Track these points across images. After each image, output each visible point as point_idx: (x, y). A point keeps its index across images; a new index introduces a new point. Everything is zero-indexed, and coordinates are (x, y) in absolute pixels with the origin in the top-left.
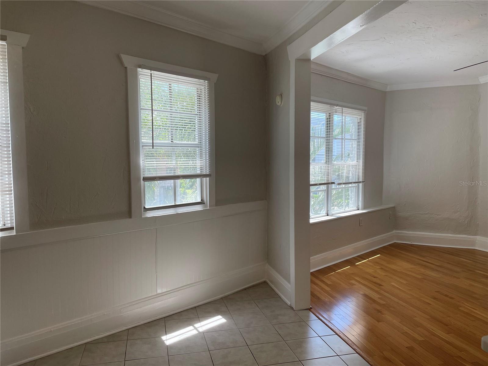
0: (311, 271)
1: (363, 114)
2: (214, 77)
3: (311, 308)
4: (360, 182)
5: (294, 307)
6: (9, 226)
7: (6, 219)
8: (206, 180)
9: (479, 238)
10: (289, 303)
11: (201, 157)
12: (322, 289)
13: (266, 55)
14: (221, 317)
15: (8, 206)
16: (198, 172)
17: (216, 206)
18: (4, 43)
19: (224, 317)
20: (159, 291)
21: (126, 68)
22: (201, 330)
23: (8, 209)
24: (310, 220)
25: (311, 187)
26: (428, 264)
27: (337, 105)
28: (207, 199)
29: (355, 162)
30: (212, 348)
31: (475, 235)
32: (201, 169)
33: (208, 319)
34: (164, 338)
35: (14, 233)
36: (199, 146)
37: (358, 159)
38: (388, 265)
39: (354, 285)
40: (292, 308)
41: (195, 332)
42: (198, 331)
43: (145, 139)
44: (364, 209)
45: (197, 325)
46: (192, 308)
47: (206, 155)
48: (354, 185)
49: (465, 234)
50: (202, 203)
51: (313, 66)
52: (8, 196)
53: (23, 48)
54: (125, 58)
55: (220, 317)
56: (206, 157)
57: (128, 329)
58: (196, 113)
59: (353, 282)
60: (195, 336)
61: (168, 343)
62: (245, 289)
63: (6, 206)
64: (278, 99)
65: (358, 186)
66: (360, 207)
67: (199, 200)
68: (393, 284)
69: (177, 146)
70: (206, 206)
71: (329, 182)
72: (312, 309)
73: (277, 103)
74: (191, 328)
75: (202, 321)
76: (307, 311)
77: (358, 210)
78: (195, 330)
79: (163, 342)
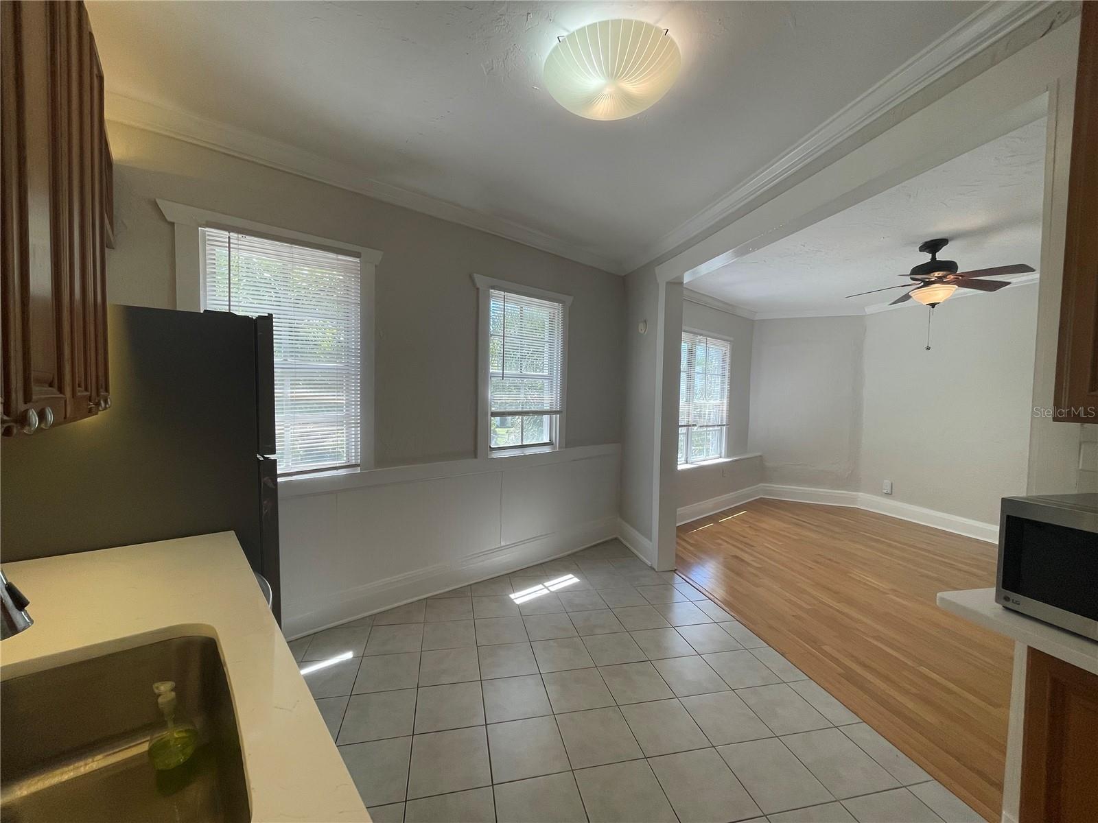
0: (677, 525)
1: (729, 345)
2: (570, 299)
3: (676, 570)
4: (724, 425)
5: (656, 568)
6: (353, 462)
7: (350, 455)
8: (556, 418)
9: (862, 496)
10: (649, 563)
11: (551, 391)
12: (685, 548)
13: (625, 276)
14: (572, 576)
15: (353, 440)
16: (547, 408)
17: (566, 447)
18: (357, 260)
19: (575, 576)
20: (503, 544)
21: (478, 289)
22: (553, 589)
23: (353, 443)
24: (678, 466)
25: (680, 429)
26: (804, 524)
27: (701, 335)
28: (556, 439)
29: (718, 402)
30: (569, 610)
31: (856, 491)
32: (551, 404)
33: (533, 586)
34: (512, 596)
35: (358, 470)
36: (549, 378)
37: (722, 397)
38: (757, 524)
39: (720, 545)
40: (654, 569)
41: (545, 592)
42: (549, 590)
43: (494, 368)
44: (728, 456)
45: (547, 584)
46: (537, 565)
47: (557, 388)
48: (716, 428)
49: (846, 490)
50: (550, 444)
51: (685, 292)
52: (353, 429)
53: (376, 266)
54: (478, 278)
55: (570, 576)
56: (557, 391)
57: (470, 585)
58: (546, 340)
59: (719, 541)
60: (546, 596)
61: (518, 602)
62: (595, 546)
63: (350, 440)
64: (641, 326)
65: (721, 430)
66: (723, 454)
67: (547, 441)
68: (766, 544)
69: (527, 377)
70: (555, 448)
71: (690, 423)
72: (677, 572)
73: (640, 330)
74: (540, 586)
75: (552, 580)
76: (671, 573)
77: (721, 457)
78: (546, 589)
79: (512, 600)
